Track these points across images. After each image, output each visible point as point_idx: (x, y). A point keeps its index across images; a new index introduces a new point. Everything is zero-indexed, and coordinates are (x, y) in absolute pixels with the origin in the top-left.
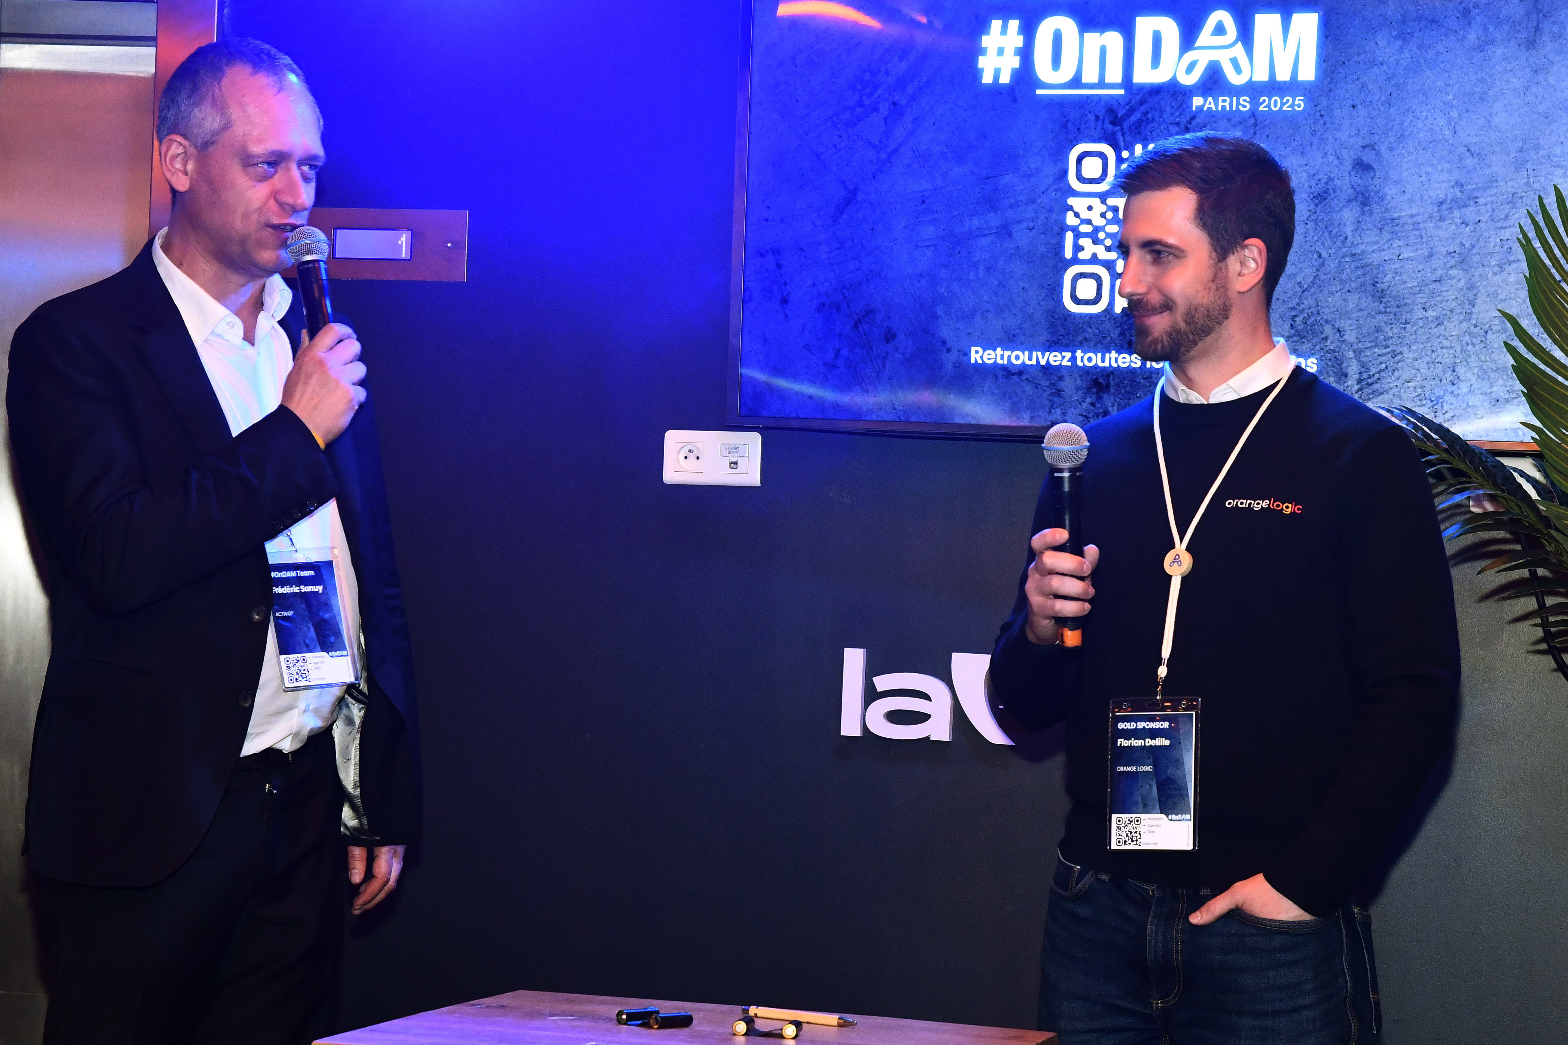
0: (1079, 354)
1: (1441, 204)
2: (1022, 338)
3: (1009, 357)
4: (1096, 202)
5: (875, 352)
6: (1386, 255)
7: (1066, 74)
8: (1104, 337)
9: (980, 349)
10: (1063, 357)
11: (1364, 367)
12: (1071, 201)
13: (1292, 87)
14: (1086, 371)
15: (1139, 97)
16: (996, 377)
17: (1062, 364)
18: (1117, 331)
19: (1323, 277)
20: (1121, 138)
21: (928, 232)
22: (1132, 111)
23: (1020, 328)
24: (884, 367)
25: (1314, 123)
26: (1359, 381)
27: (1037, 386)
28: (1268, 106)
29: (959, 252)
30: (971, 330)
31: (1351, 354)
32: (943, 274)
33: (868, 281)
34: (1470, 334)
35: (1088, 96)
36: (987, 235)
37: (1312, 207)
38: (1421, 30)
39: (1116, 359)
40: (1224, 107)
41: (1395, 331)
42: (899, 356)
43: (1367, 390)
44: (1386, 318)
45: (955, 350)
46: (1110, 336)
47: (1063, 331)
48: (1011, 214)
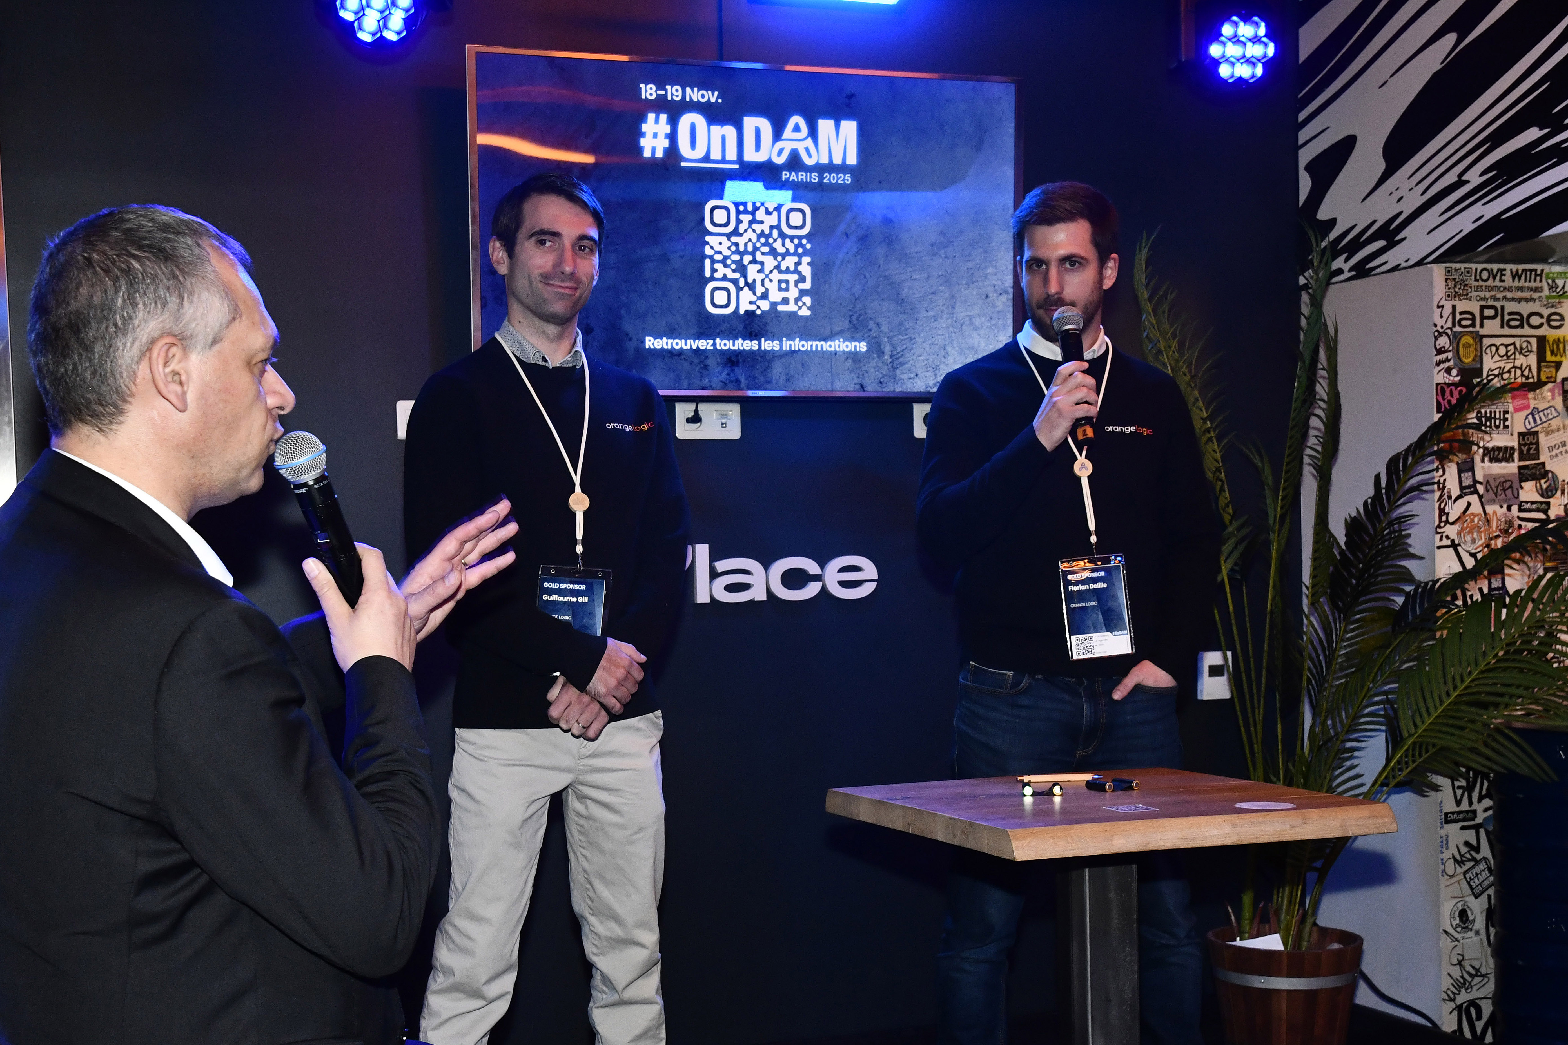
1: (933, 245)
2: (679, 330)
3: (672, 344)
4: (724, 239)
6: (903, 277)
7: (699, 153)
8: (734, 330)
9: (651, 338)
10: (708, 343)
11: (894, 347)
12: (708, 238)
13: (843, 168)
14: (722, 353)
15: (748, 170)
16: (664, 357)
17: (707, 348)
18: (742, 326)
19: (867, 290)
21: (612, 258)
23: (678, 323)
25: (858, 191)
26: (891, 356)
27: (691, 363)
28: (829, 179)
29: (634, 272)
30: (644, 325)
31: (886, 339)
32: (623, 286)
34: (953, 326)
35: (715, 168)
36: (652, 261)
37: (859, 245)
38: (916, 136)
39: (742, 345)
40: (802, 179)
41: (910, 325)
42: (594, 344)
43: (896, 362)
44: (905, 316)
45: (635, 339)
46: (737, 328)
47: (707, 326)
48: (668, 246)
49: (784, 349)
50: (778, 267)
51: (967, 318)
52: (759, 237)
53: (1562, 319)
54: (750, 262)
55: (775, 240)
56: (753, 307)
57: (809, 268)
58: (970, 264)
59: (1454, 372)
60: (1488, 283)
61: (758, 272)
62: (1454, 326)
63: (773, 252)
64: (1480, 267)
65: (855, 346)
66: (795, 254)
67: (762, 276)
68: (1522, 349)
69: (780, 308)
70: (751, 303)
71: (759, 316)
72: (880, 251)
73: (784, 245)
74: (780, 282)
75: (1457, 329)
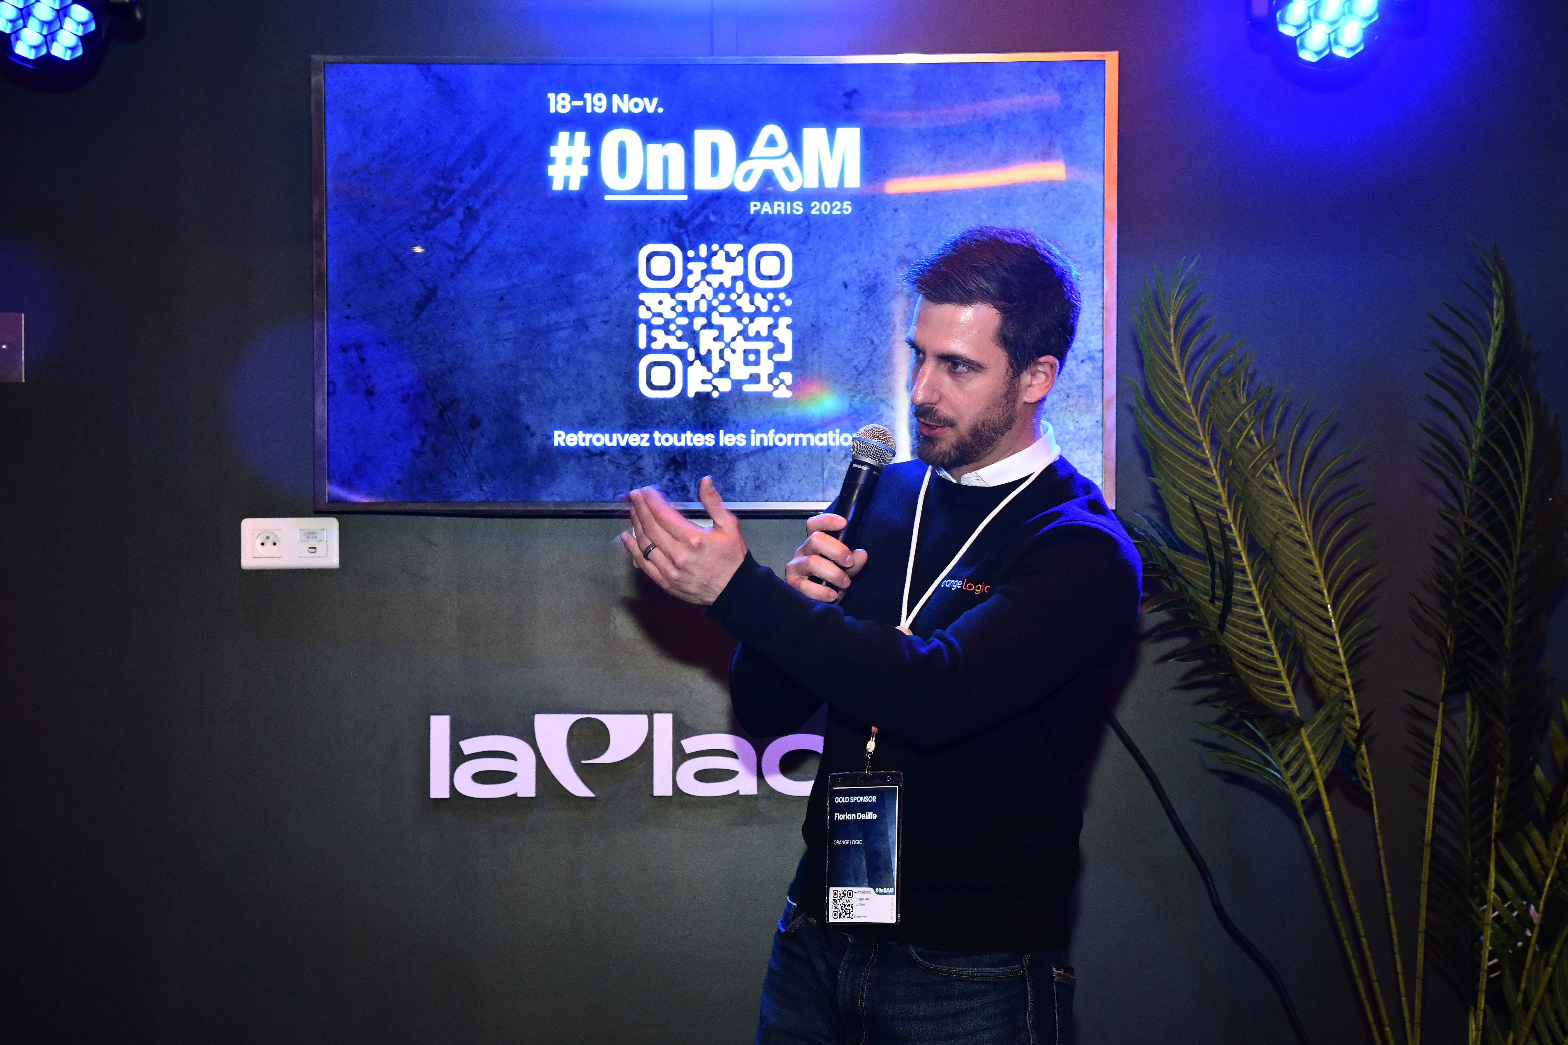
0: (656, 434)
2: (602, 421)
3: (591, 440)
4: (666, 297)
5: (461, 438)
7: (632, 181)
8: (679, 420)
9: (562, 433)
10: (642, 438)
12: (642, 296)
13: (840, 193)
14: (663, 451)
15: (700, 203)
16: (579, 458)
17: (641, 445)
18: (691, 414)
19: (876, 361)
20: (686, 239)
21: (508, 326)
22: (695, 215)
23: (600, 412)
24: (470, 451)
25: (861, 225)
27: (618, 465)
28: (819, 210)
29: (538, 345)
30: (552, 416)
32: (524, 364)
33: (451, 372)
35: (654, 202)
36: (564, 328)
37: (863, 299)
38: (950, 143)
39: (692, 439)
40: (779, 211)
42: (484, 442)
45: (538, 434)
46: (684, 417)
47: (640, 415)
48: (586, 309)
49: (753, 444)
50: (743, 333)
52: (716, 292)
54: (704, 327)
55: (739, 296)
56: (708, 388)
57: (790, 332)
61: (715, 339)
63: (737, 312)
66: (769, 313)
67: (721, 345)
69: (747, 388)
70: (704, 382)
71: (716, 399)
72: (896, 306)
73: (752, 302)
74: (746, 352)
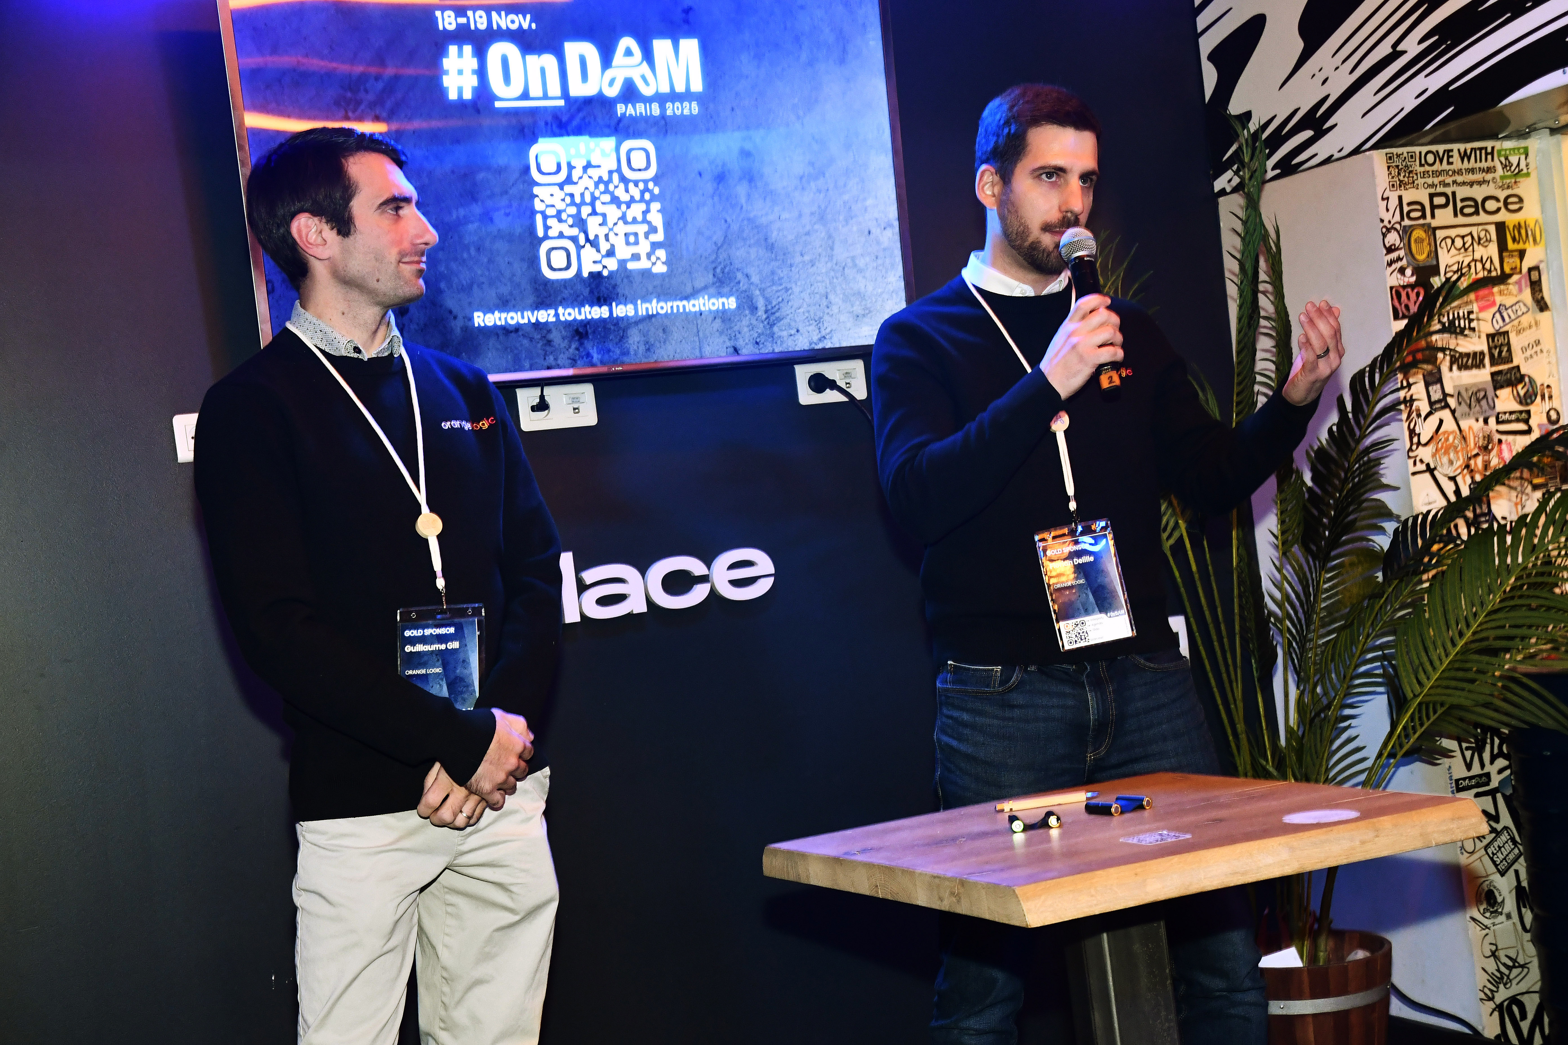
1: (801, 178)
2: (514, 302)
3: (506, 318)
4: (555, 190)
6: (771, 217)
7: (516, 89)
8: (578, 296)
9: (481, 314)
10: (549, 314)
11: (768, 301)
12: (536, 190)
13: (687, 96)
14: (568, 324)
15: (576, 107)
16: (498, 335)
17: (549, 320)
18: (588, 290)
19: (730, 237)
22: (572, 117)
23: (511, 295)
25: (707, 122)
26: (766, 312)
27: (531, 339)
28: (673, 110)
30: (471, 299)
31: (758, 292)
34: (833, 270)
35: (537, 107)
36: (472, 222)
37: (715, 185)
38: (769, 52)
39: (590, 313)
40: (641, 114)
41: (785, 272)
42: (414, 326)
43: (772, 318)
44: (777, 264)
45: (461, 317)
46: (582, 294)
47: (545, 294)
48: (489, 204)
49: (640, 314)
50: (623, 218)
51: (849, 260)
52: (597, 184)
53: (1521, 200)
54: (590, 215)
55: (616, 187)
56: (599, 268)
57: (660, 216)
58: (846, 197)
59: (1409, 272)
60: (1435, 168)
61: (600, 225)
62: (1402, 219)
63: (615, 200)
64: (1424, 149)
65: (723, 304)
66: (642, 200)
68: (1480, 239)
69: (631, 266)
70: (595, 262)
71: (606, 277)
72: (741, 190)
73: (627, 191)
74: (627, 235)
75: (1407, 222)
